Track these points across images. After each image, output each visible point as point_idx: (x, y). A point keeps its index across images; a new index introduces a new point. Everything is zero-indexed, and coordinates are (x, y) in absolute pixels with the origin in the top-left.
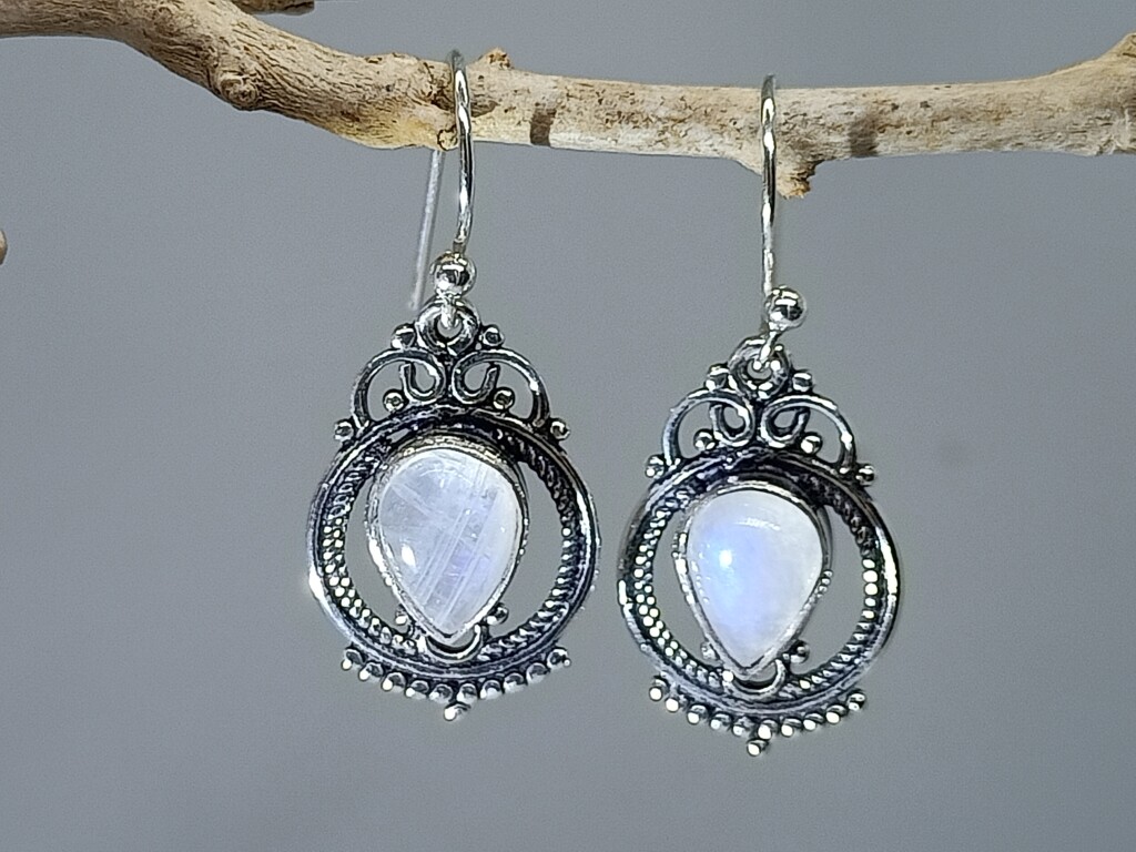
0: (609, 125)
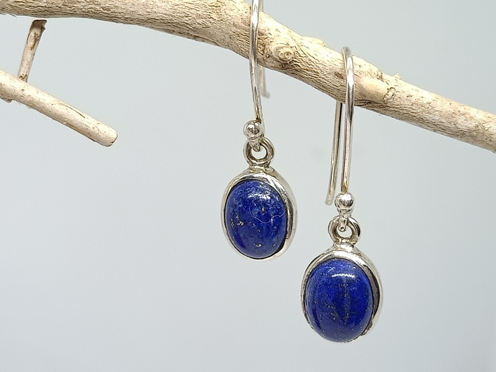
0: (454, 115)
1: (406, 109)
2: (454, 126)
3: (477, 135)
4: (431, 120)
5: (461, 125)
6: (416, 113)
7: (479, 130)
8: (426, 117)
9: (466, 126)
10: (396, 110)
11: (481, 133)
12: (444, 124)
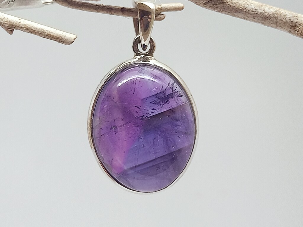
1: (235, 3)
2: (263, 11)
3: (278, 16)
4: (250, 9)
5: (267, 11)
6: (241, 5)
7: (277, 13)
8: (247, 7)
9: (270, 11)
10: (230, 4)
11: (280, 15)
12: (258, 11)
